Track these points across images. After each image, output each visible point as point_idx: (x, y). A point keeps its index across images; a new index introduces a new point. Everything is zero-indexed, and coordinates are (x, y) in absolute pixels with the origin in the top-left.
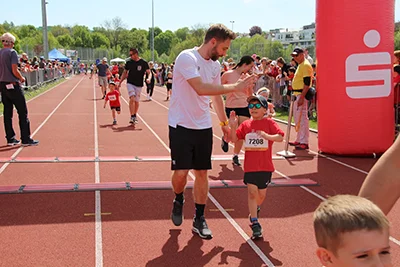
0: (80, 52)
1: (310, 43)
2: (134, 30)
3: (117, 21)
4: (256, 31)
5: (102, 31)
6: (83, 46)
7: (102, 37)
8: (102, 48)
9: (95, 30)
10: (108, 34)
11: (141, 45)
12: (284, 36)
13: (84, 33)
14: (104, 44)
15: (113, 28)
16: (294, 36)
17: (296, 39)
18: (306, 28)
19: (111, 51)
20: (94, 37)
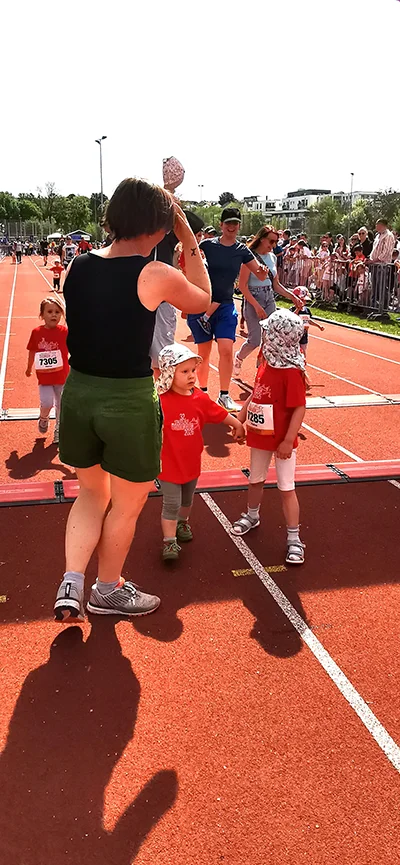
0: (6, 226)
1: (296, 214)
2: (72, 196)
3: (50, 186)
4: (227, 198)
5: (31, 198)
6: (7, 218)
7: (32, 205)
8: (33, 221)
9: (22, 197)
10: (38, 201)
11: (82, 215)
12: (264, 206)
13: (8, 201)
14: (35, 214)
15: (45, 194)
16: (277, 205)
17: (279, 208)
18: (291, 195)
19: (42, 224)
20: (21, 206)
